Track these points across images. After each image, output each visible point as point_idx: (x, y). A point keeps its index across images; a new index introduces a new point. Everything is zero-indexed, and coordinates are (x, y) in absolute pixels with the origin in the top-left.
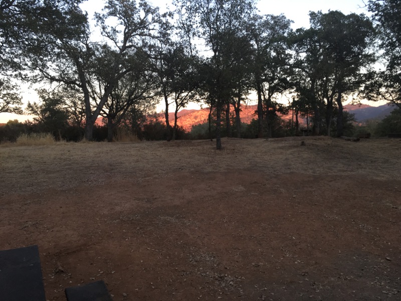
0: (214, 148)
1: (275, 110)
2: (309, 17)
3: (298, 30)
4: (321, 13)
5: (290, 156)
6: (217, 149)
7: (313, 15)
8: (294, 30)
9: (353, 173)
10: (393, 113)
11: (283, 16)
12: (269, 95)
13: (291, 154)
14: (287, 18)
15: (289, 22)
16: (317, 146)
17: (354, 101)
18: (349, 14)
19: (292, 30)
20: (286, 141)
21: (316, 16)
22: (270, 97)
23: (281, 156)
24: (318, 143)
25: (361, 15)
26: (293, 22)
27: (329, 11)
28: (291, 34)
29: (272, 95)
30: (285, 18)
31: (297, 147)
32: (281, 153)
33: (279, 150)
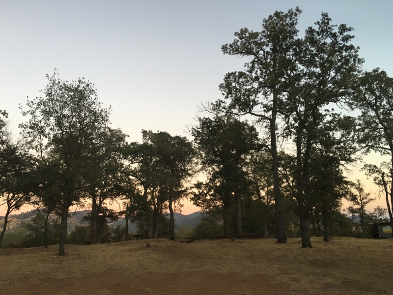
0: (56, 255)
1: (105, 216)
2: (142, 134)
3: (132, 144)
4: (151, 132)
5: (140, 257)
6: (60, 255)
7: (145, 133)
8: (129, 143)
9: (201, 269)
10: (202, 220)
11: (119, 130)
12: (100, 200)
13: (140, 256)
14: (123, 133)
15: (125, 136)
16: (161, 247)
17: (176, 208)
18: (175, 136)
19: (127, 143)
20: (130, 244)
21: (148, 134)
22: (101, 202)
23: (131, 258)
24: (160, 244)
25: (184, 137)
26: (128, 136)
27: (158, 131)
28: (127, 146)
29: (103, 200)
30: (121, 132)
31: (143, 249)
32: (131, 256)
33: (127, 252)
